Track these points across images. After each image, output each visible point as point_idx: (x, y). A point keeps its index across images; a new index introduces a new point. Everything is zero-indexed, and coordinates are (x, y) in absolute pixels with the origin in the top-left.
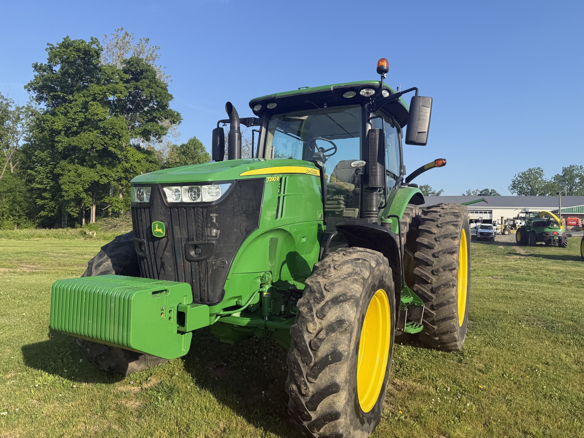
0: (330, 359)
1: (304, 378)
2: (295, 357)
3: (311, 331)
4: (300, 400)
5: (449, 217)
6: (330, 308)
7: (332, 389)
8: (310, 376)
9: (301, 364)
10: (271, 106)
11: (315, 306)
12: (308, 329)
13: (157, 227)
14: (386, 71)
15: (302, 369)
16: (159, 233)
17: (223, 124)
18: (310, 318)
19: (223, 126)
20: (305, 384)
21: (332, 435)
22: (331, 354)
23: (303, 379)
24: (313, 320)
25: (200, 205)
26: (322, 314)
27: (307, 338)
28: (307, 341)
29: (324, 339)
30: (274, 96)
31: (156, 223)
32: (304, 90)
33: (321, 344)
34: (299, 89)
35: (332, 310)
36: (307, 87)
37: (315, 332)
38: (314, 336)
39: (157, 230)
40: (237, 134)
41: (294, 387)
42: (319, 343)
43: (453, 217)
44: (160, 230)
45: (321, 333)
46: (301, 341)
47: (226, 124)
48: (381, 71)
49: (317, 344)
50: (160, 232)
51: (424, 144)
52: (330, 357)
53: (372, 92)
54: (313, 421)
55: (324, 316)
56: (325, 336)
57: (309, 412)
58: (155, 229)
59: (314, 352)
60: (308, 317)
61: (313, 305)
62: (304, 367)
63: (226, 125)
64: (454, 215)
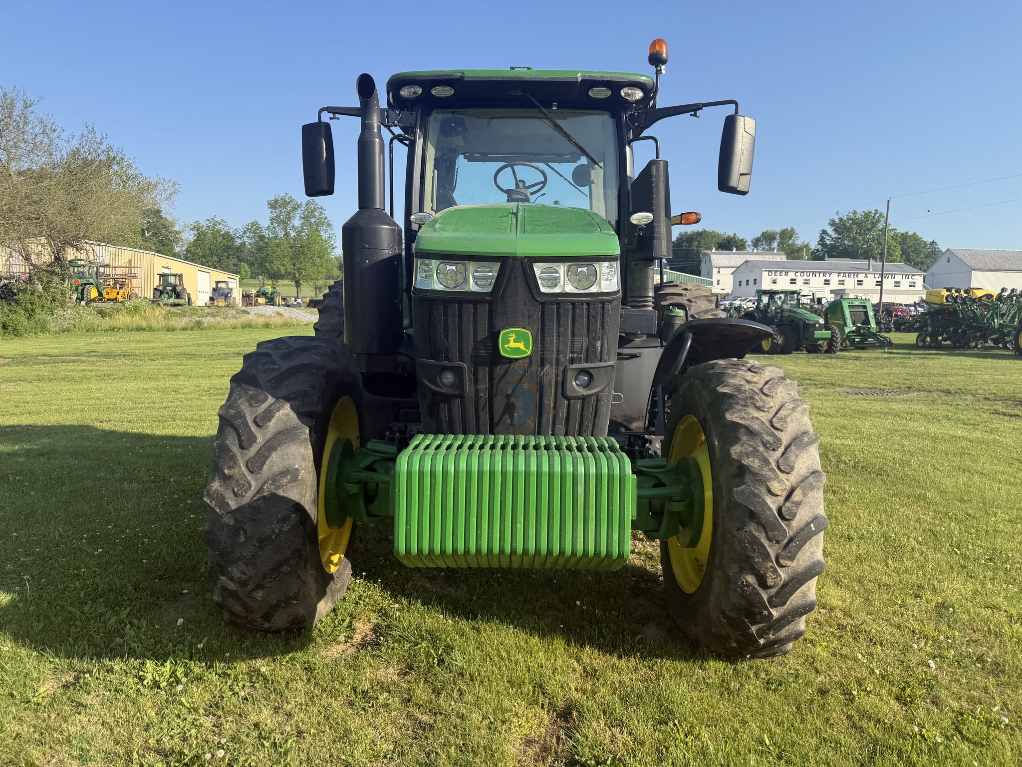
0: (814, 529)
1: (772, 562)
2: (753, 534)
3: (778, 493)
4: (761, 595)
5: (702, 302)
6: (797, 456)
7: (815, 570)
8: (783, 558)
9: (766, 544)
10: (440, 92)
11: (769, 455)
12: (772, 490)
13: (512, 339)
14: (664, 62)
15: (769, 550)
16: (518, 350)
17: (331, 115)
18: (770, 474)
19: (331, 119)
20: (775, 571)
21: (789, 636)
22: (812, 521)
23: (771, 564)
24: (777, 476)
25: (600, 298)
26: (788, 466)
27: (773, 504)
28: (774, 508)
29: (801, 502)
30: (459, 75)
31: (512, 332)
32: (522, 73)
33: (797, 510)
34: (512, 68)
35: (799, 457)
36: (529, 68)
37: (785, 494)
38: (782, 499)
39: (512, 345)
40: (377, 140)
41: (751, 579)
42: (794, 509)
43: (706, 302)
44: (521, 346)
45: (795, 493)
46: (763, 510)
47: (337, 116)
48: (656, 60)
49: (792, 510)
50: (518, 348)
51: (744, 193)
52: (812, 525)
53: (639, 94)
54: (775, 620)
55: (792, 468)
56: (801, 496)
57: (771, 610)
58: (508, 342)
59: (786, 522)
60: (765, 472)
61: (766, 454)
62: (771, 546)
63: (338, 119)
64: (707, 300)
